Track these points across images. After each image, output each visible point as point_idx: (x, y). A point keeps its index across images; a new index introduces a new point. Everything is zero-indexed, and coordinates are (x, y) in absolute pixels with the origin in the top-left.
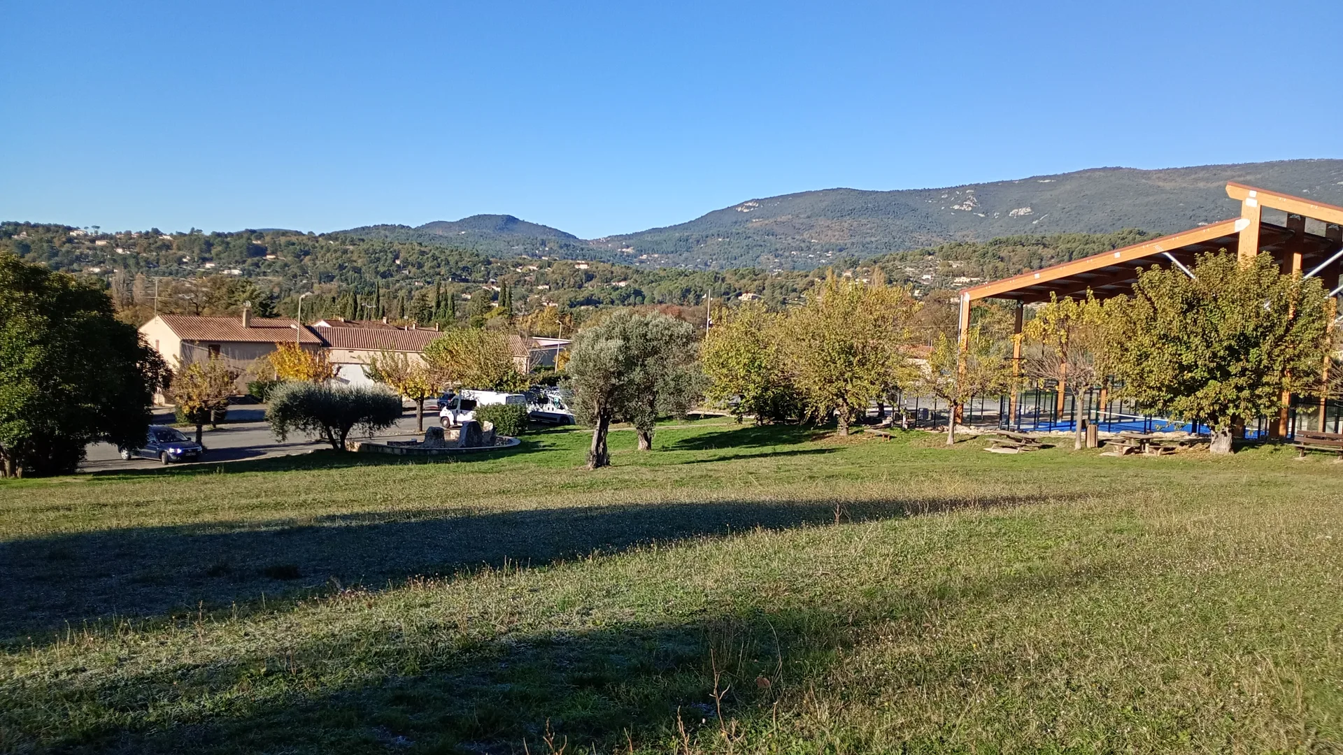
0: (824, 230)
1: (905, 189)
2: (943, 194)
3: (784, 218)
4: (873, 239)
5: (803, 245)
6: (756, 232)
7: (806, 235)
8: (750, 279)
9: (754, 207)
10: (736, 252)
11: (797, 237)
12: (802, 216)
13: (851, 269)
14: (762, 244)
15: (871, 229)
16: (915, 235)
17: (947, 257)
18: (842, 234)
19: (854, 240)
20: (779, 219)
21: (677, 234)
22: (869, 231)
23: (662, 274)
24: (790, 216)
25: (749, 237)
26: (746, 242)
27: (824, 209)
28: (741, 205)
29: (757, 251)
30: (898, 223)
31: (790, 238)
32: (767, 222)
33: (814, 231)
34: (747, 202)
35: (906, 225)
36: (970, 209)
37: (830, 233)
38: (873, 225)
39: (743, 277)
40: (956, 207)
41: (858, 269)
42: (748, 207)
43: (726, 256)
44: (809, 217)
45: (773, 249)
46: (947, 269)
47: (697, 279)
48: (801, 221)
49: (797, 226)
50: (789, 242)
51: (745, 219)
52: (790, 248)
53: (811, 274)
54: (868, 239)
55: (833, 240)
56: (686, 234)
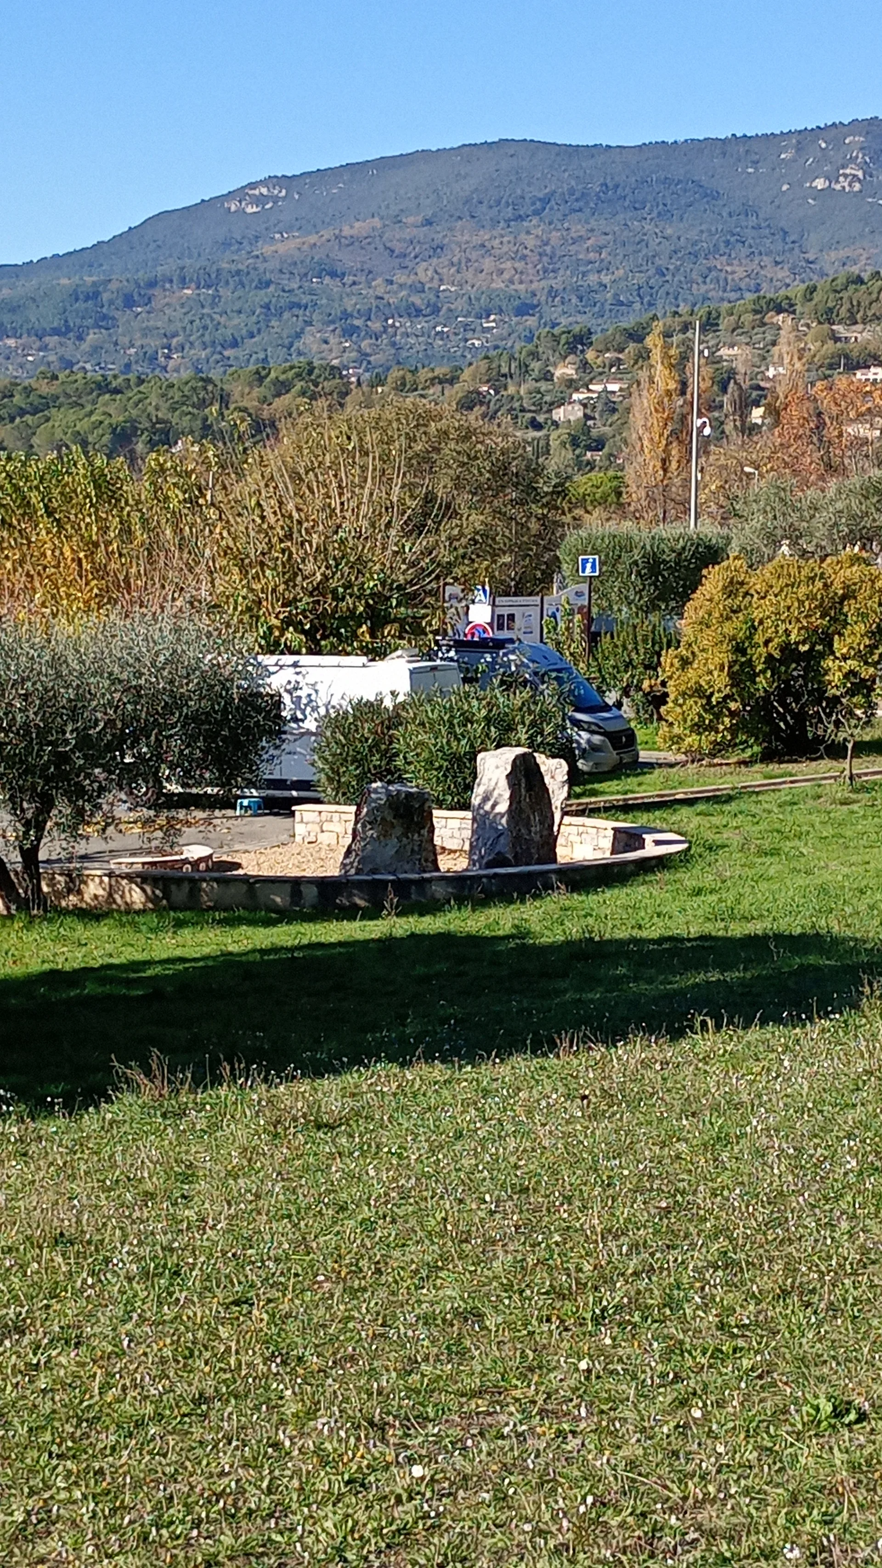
0: (474, 256)
1: (681, 139)
2: (785, 149)
3: (359, 228)
4: (606, 279)
5: (416, 300)
6: (288, 267)
7: (424, 272)
8: (303, 393)
9: (276, 199)
10: (236, 324)
11: (401, 278)
12: (411, 220)
13: (571, 358)
14: (305, 299)
15: (600, 249)
16: (719, 262)
17: (828, 316)
18: (520, 265)
19: (556, 283)
20: (347, 231)
21: (65, 281)
22: (592, 256)
23: (45, 388)
24: (377, 222)
25: (268, 284)
26: (262, 296)
27: (467, 201)
28: (239, 194)
29: (290, 321)
30: (669, 231)
31: (379, 281)
32: (313, 239)
33: (444, 260)
34: (253, 185)
35: (693, 235)
36: (857, 187)
37: (488, 263)
38: (603, 239)
39: (282, 387)
40: (820, 184)
41: (590, 355)
42: (260, 200)
43: (207, 338)
44: (428, 223)
45: (337, 312)
46: (830, 347)
47: (154, 400)
48: (407, 234)
49: (398, 248)
50: (380, 292)
51: (251, 233)
52: (385, 311)
53: (466, 375)
54: (593, 278)
55: (498, 284)
56: (89, 280)
